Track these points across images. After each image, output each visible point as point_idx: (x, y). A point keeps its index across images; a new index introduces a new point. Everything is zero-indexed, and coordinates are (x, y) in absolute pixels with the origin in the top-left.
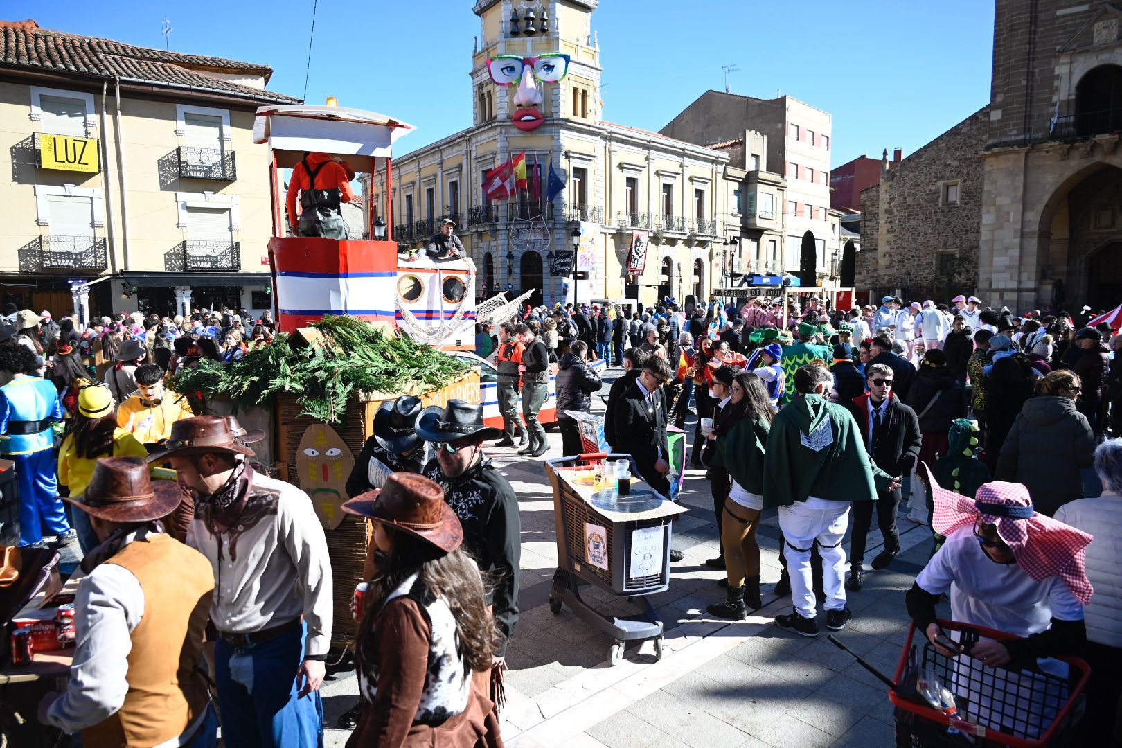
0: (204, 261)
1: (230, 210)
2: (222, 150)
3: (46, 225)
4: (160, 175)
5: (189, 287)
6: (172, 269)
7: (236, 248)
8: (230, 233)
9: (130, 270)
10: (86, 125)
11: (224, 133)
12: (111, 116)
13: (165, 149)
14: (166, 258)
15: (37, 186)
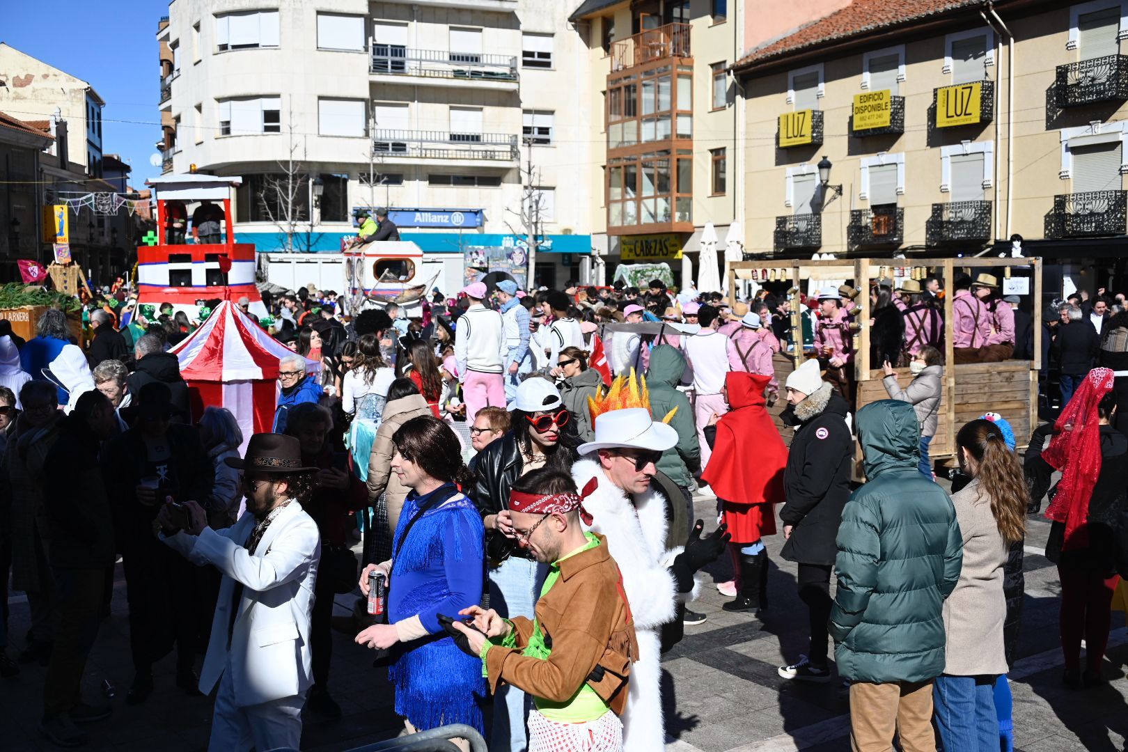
0: (1087, 222)
1: (1122, 143)
2: (1118, 55)
3: (947, 192)
4: (1047, 109)
6: (1052, 235)
7: (1124, 199)
8: (1120, 177)
10: (985, 66)
11: (1122, 29)
12: (1005, 47)
14: (1046, 221)
15: (943, 148)
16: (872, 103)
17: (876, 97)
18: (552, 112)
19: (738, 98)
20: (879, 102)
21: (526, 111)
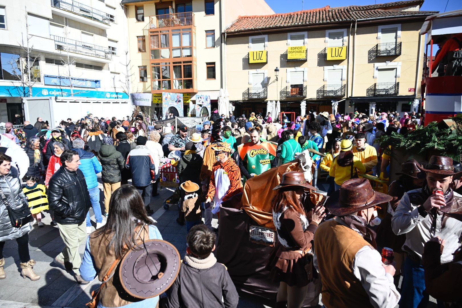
0: (382, 91)
1: (396, 68)
2: (396, 42)
3: (326, 81)
4: (368, 57)
5: (375, 103)
6: (369, 95)
7: (397, 85)
8: (395, 78)
9: (353, 96)
10: (343, 42)
11: (398, 34)
12: (352, 36)
13: (371, 46)
14: (367, 91)
15: (325, 67)
16: (296, 50)
17: (299, 48)
18: (117, 42)
19: (223, 44)
20: (300, 50)
21: (109, 40)
